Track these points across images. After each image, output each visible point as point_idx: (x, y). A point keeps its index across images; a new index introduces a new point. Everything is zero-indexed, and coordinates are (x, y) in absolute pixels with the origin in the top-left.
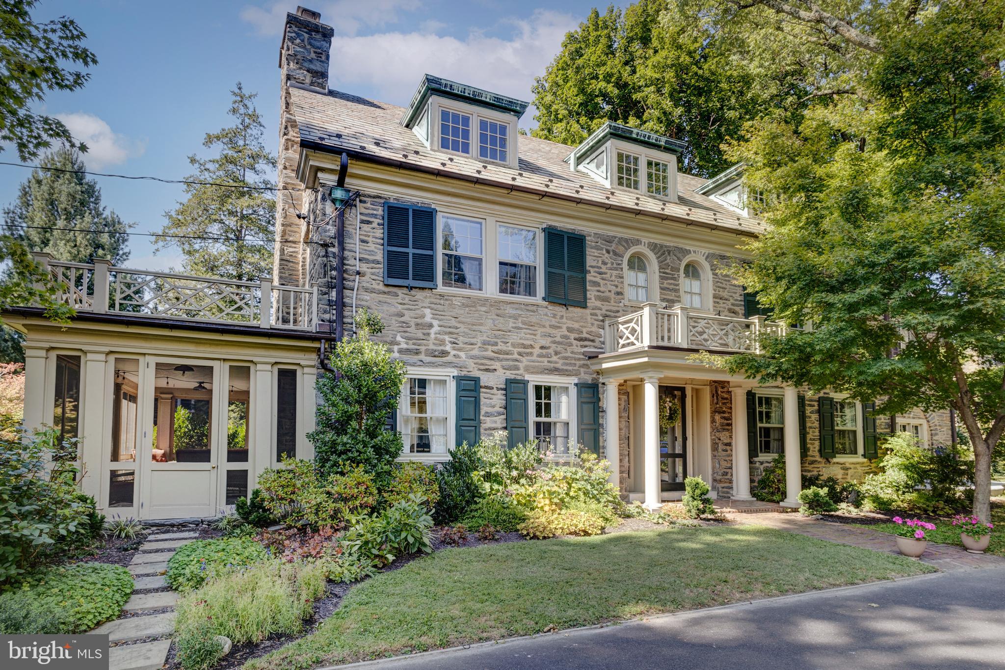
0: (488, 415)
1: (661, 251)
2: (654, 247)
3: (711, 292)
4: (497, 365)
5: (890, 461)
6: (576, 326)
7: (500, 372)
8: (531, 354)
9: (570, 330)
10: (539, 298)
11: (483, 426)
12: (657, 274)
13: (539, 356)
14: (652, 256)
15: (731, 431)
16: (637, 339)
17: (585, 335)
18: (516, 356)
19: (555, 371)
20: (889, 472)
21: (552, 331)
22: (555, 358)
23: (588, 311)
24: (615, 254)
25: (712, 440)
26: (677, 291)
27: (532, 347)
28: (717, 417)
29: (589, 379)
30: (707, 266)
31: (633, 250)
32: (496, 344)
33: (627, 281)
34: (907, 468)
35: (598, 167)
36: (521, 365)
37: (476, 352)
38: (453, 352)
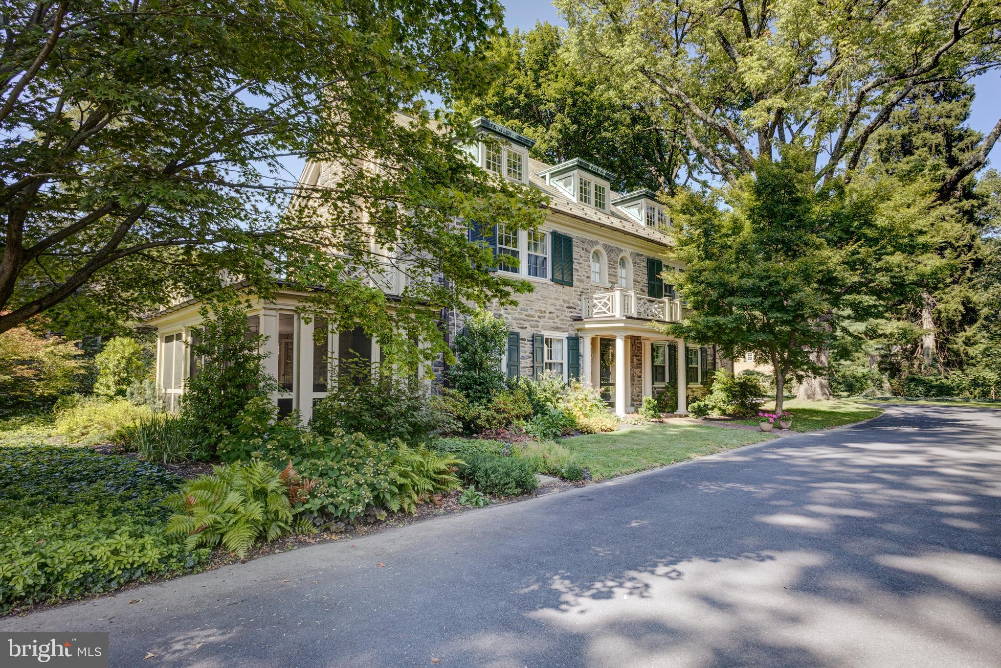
0: (523, 358)
1: (609, 250)
2: (606, 247)
3: (632, 278)
4: (527, 324)
5: (716, 386)
6: (567, 298)
7: (529, 329)
8: (544, 317)
9: (564, 301)
10: (548, 280)
11: (521, 365)
12: (607, 265)
13: (549, 318)
14: (604, 253)
15: (641, 368)
16: (609, 310)
17: (571, 305)
18: (537, 318)
19: (557, 328)
20: (715, 393)
21: (555, 302)
22: (556, 320)
23: (573, 289)
24: (586, 251)
25: (632, 374)
26: (616, 276)
27: (545, 312)
28: (635, 359)
29: (573, 334)
30: (630, 260)
31: (595, 248)
32: (527, 310)
33: (592, 269)
34: (726, 390)
35: (566, 185)
36: (540, 324)
37: (517, 316)
38: (505, 316)
